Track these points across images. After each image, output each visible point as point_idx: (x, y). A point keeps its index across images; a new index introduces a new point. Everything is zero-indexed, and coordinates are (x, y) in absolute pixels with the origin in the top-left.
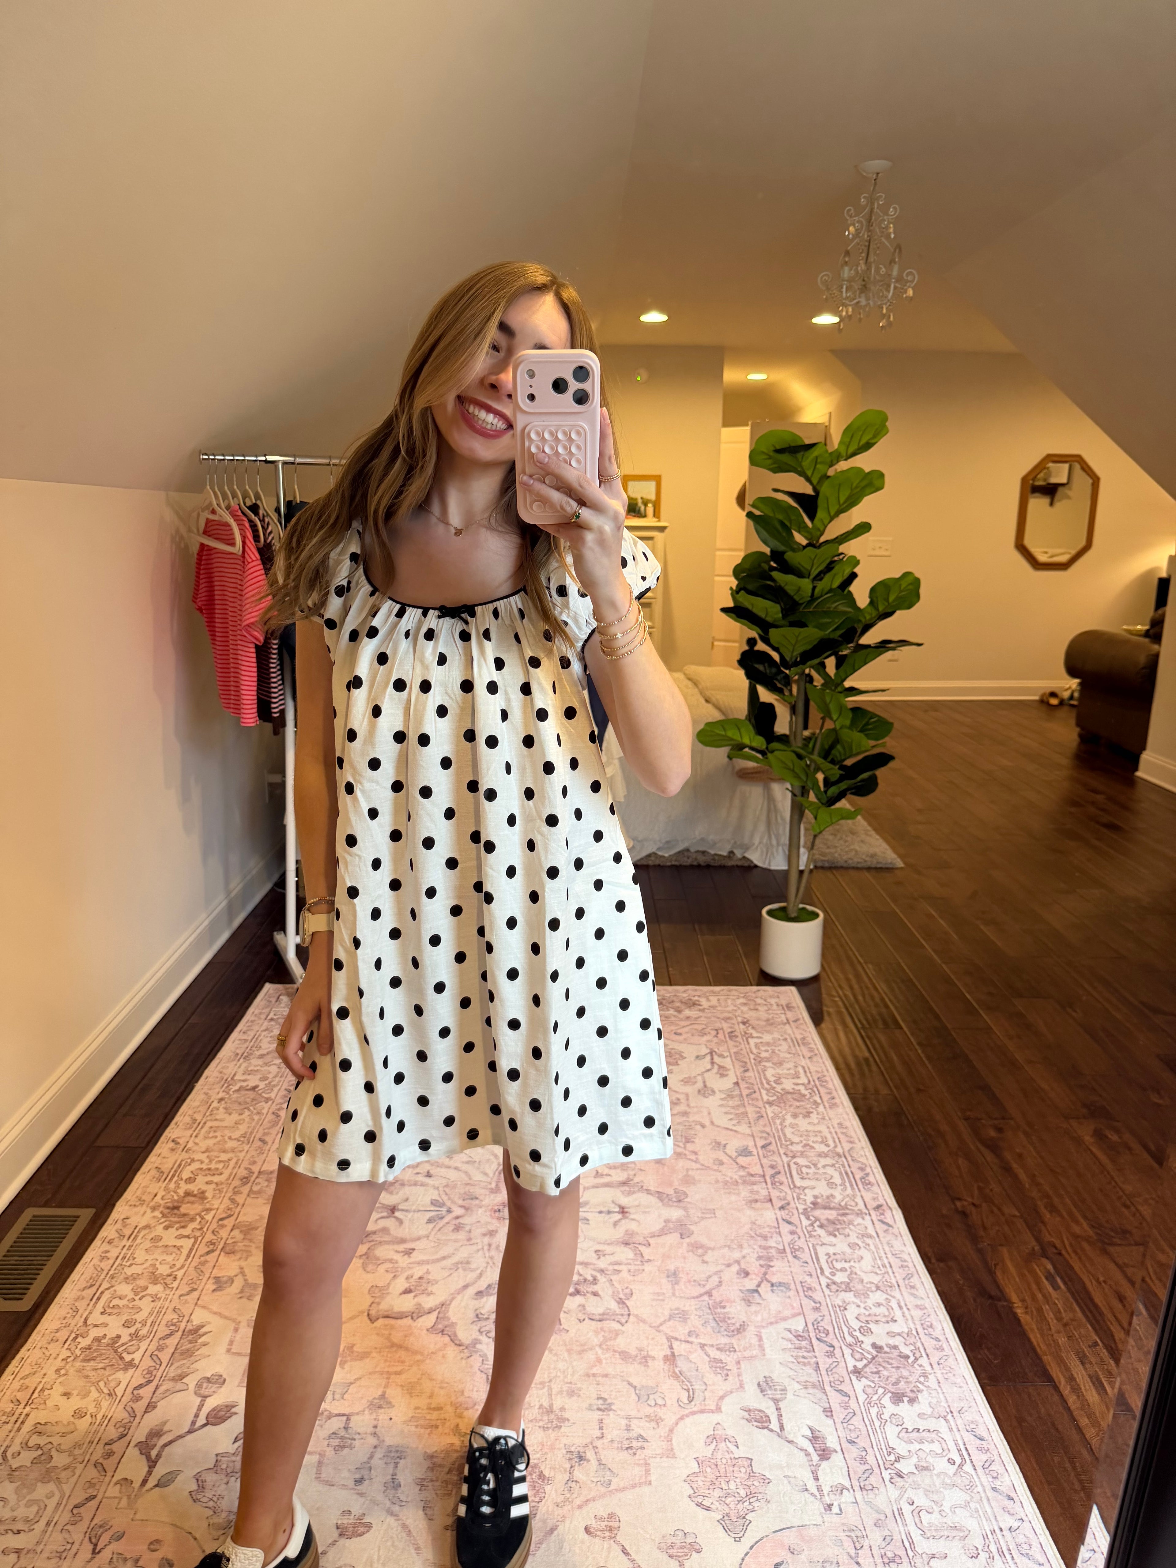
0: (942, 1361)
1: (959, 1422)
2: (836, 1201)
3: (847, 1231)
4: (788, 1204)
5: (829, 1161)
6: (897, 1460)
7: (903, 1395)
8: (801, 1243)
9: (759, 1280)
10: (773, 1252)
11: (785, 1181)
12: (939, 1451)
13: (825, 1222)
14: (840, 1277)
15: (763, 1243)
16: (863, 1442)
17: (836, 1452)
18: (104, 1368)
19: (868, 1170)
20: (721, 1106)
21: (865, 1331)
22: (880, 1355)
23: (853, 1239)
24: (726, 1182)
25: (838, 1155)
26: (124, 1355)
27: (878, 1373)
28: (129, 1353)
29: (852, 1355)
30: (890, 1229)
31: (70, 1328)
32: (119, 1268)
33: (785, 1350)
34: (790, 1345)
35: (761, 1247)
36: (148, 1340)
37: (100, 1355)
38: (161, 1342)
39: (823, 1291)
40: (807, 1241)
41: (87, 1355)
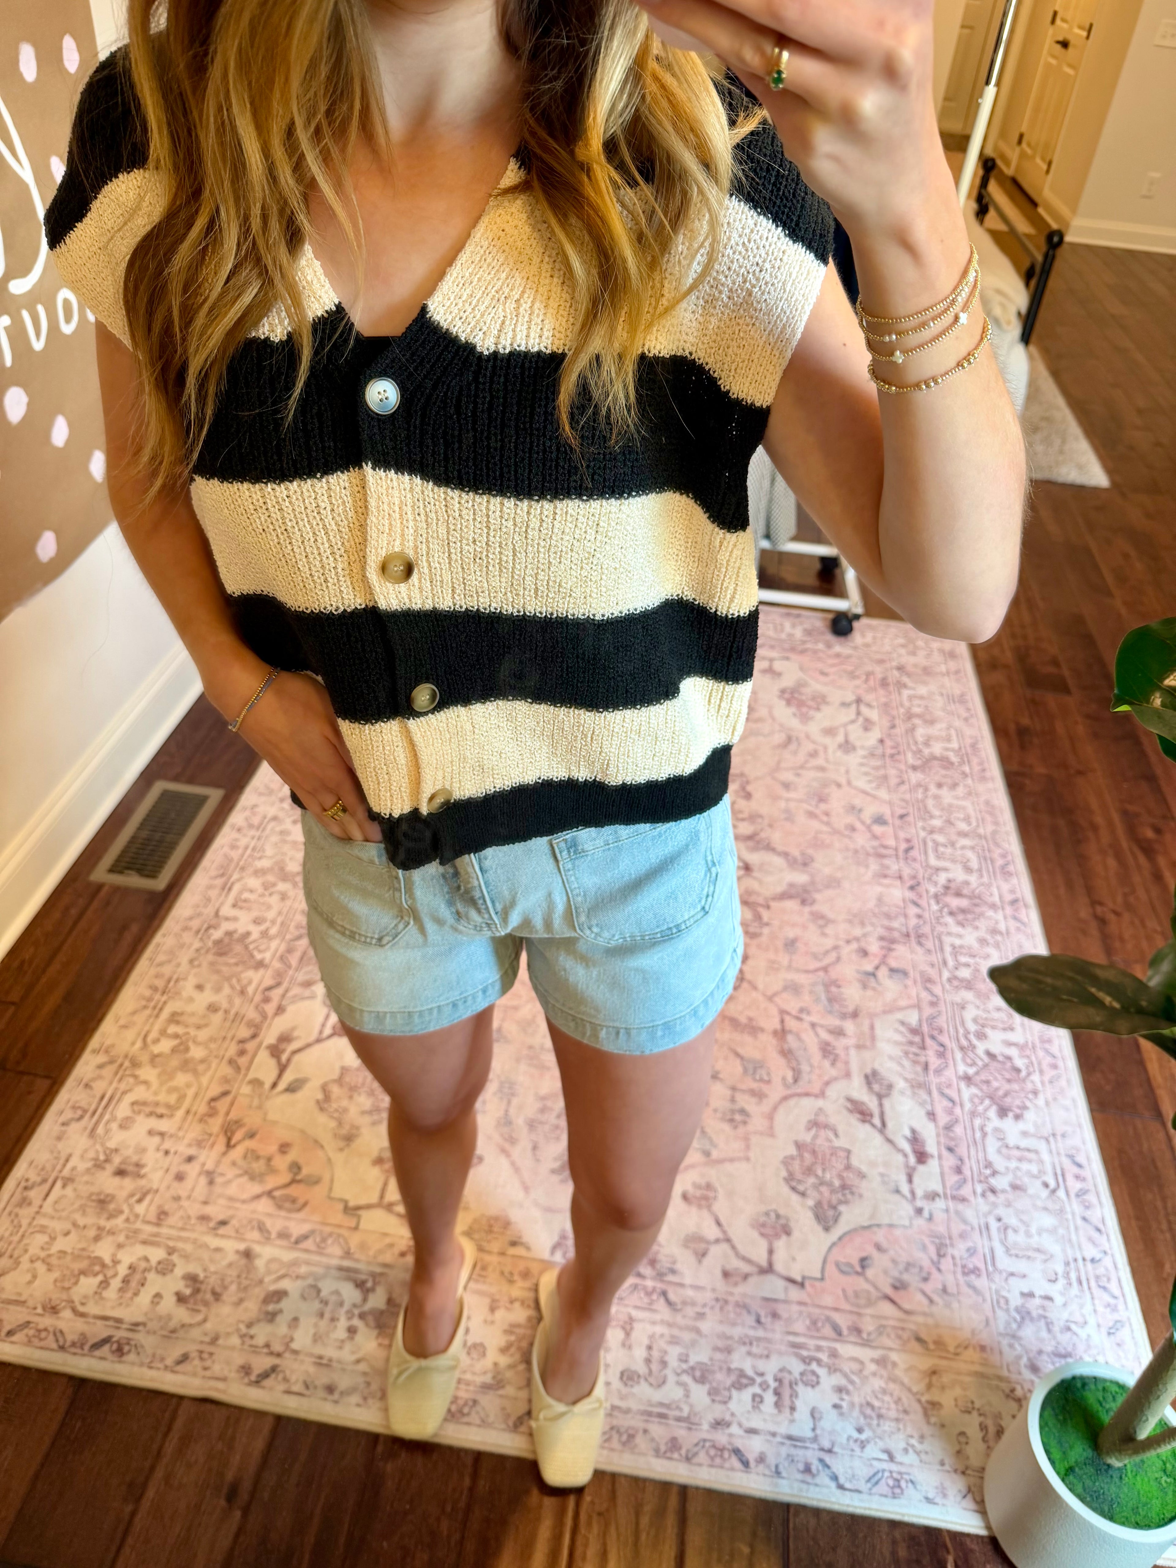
0: (1054, 1080)
1: (1060, 1145)
2: (971, 888)
3: (977, 923)
4: (918, 884)
5: (968, 842)
6: (994, 1175)
7: (1009, 1109)
8: (927, 929)
9: (876, 962)
10: (896, 934)
11: (919, 858)
13: (955, 910)
14: (965, 973)
15: (886, 922)
16: (961, 1151)
17: (933, 1157)
18: (236, 964)
19: (1009, 858)
20: (862, 765)
21: (981, 1036)
22: (994, 1064)
23: (982, 933)
24: (856, 851)
25: (980, 836)
26: (256, 953)
27: (987, 1082)
28: (260, 951)
29: (964, 1060)
30: (1023, 927)
31: (203, 918)
32: (249, 860)
33: (897, 1043)
34: (902, 1039)
35: (884, 927)
36: (278, 941)
37: (232, 950)
38: (291, 944)
39: (943, 986)
40: (933, 928)
41: (219, 949)
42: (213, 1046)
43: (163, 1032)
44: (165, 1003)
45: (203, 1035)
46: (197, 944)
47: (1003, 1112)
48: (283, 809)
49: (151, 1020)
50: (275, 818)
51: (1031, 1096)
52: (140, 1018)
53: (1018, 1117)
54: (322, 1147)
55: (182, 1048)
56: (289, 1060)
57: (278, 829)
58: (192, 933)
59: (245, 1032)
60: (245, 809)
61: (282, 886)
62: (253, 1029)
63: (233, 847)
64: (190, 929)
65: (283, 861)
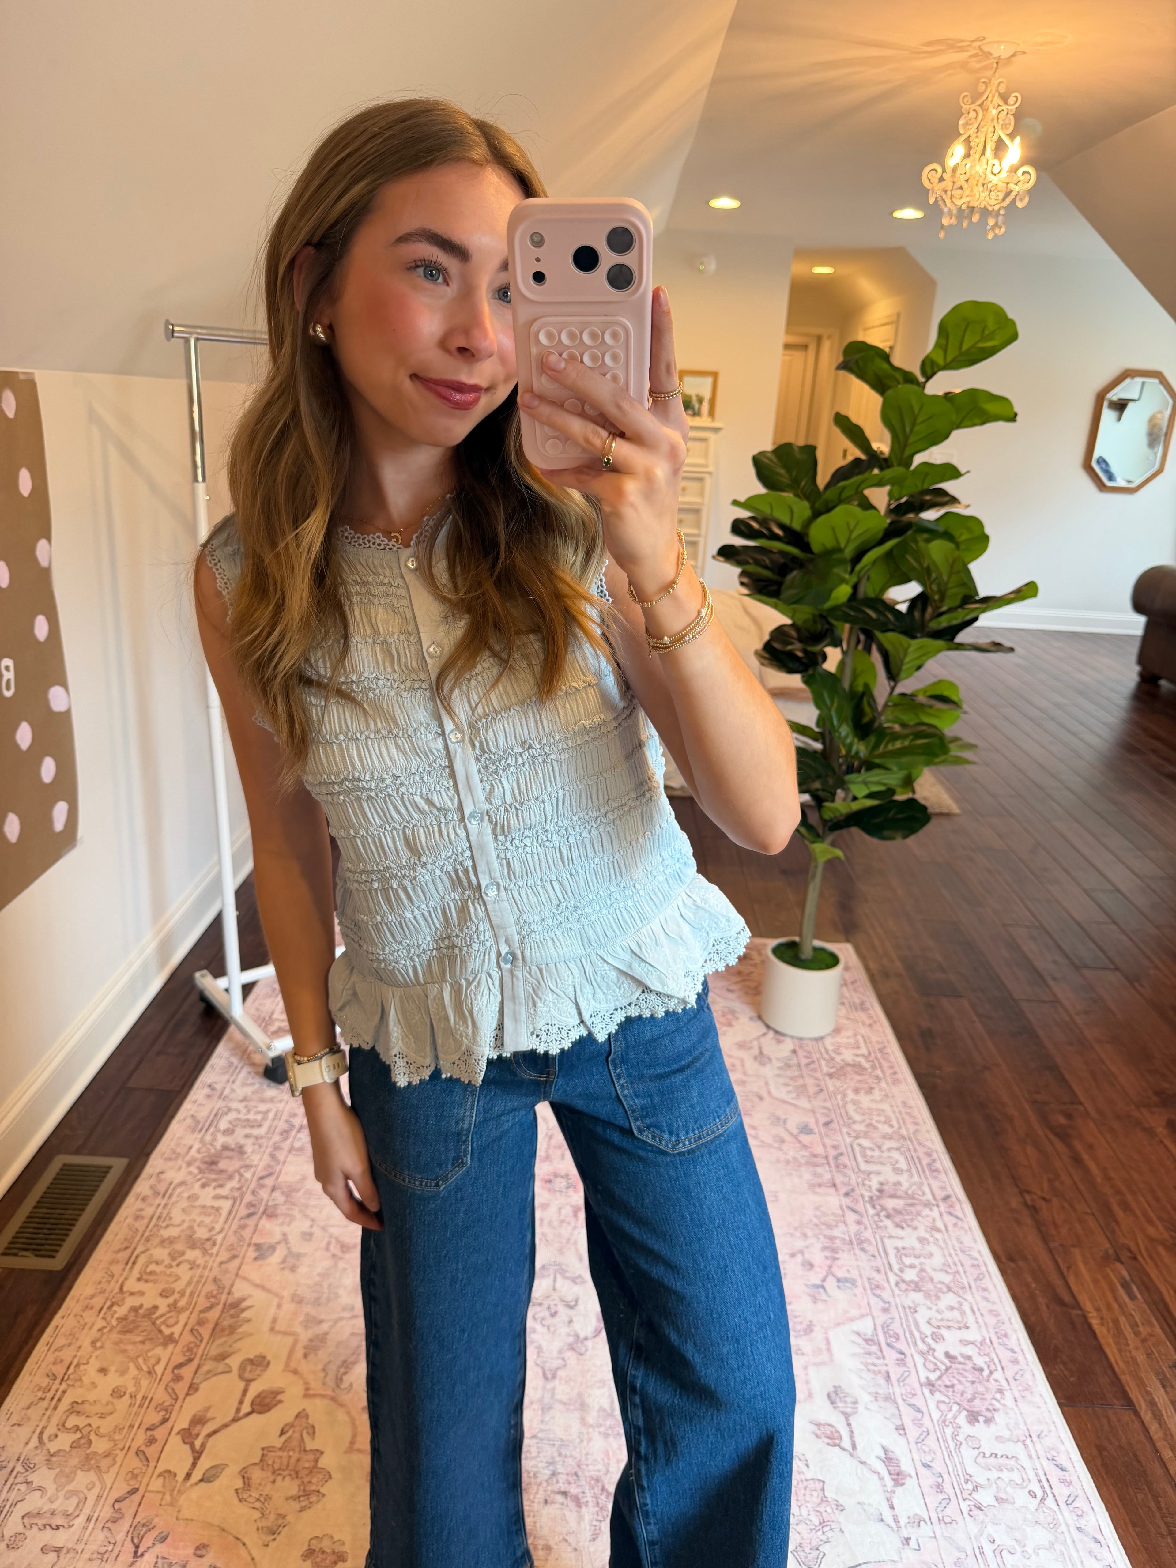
0: (1018, 1377)
1: (1038, 1447)
2: (904, 1188)
3: (915, 1223)
4: (853, 1190)
5: (894, 1144)
6: (975, 1489)
7: (978, 1413)
8: (868, 1234)
9: (825, 1273)
10: (838, 1243)
11: (849, 1163)
12: (1019, 1482)
13: (891, 1212)
14: (910, 1275)
15: (828, 1233)
16: (938, 1466)
17: (910, 1476)
18: (143, 1342)
19: (935, 1156)
20: (778, 1076)
21: (937, 1338)
22: (954, 1366)
23: (922, 1232)
24: (788, 1162)
25: (903, 1138)
26: (163, 1328)
27: (952, 1386)
28: (168, 1326)
29: (924, 1365)
30: (959, 1223)
31: (106, 1295)
32: (155, 1229)
33: (854, 1355)
34: (858, 1350)
35: (825, 1236)
36: (188, 1312)
37: (138, 1327)
38: (202, 1315)
39: (892, 1291)
40: (874, 1233)
41: (123, 1327)
42: (117, 1437)
43: (62, 1426)
44: (64, 1392)
45: (106, 1425)
46: (100, 1323)
47: (973, 1417)
48: (190, 1173)
49: (48, 1413)
50: (183, 1183)
51: (998, 1396)
52: (35, 1413)
53: (988, 1421)
54: (244, 1544)
55: (83, 1442)
56: (203, 1445)
57: (185, 1195)
58: (94, 1312)
59: (154, 1417)
60: (151, 1176)
61: (191, 1255)
62: (162, 1413)
63: (137, 1217)
64: (92, 1308)
65: (191, 1228)
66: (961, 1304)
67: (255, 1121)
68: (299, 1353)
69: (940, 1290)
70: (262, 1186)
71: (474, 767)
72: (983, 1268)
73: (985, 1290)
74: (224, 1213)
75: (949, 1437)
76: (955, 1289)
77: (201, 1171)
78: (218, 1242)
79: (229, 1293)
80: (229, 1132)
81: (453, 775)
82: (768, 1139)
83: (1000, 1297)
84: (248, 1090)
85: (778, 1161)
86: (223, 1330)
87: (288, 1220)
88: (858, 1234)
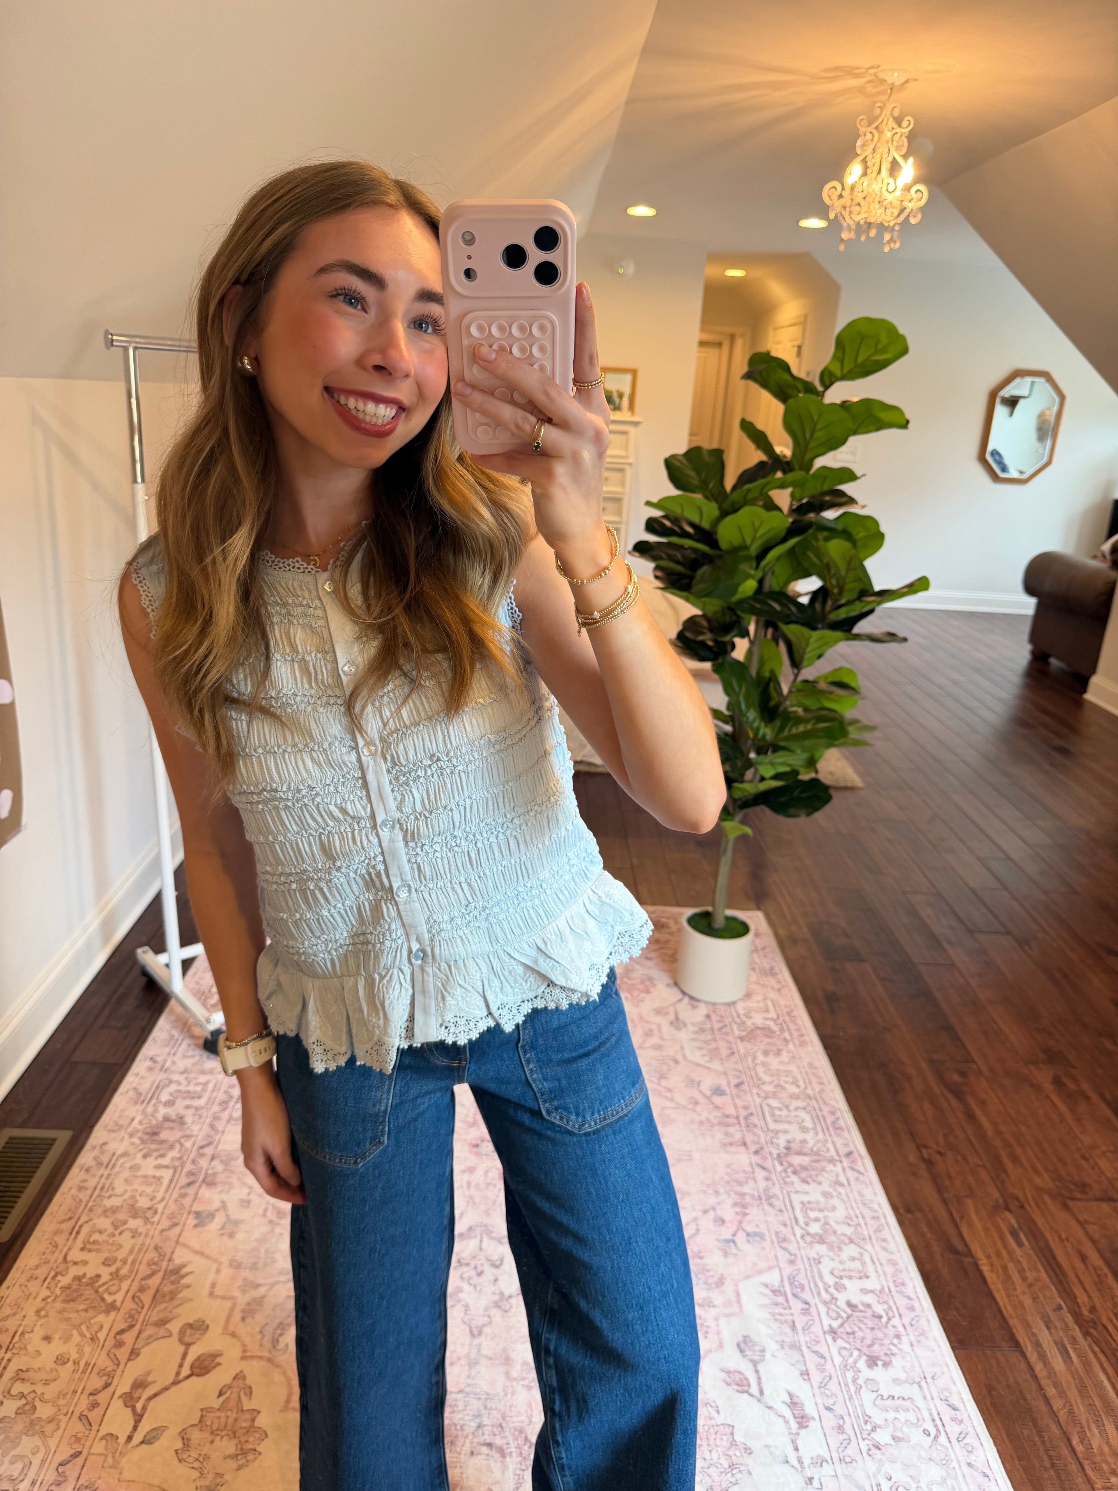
0: (914, 1323)
1: (933, 1388)
2: (809, 1145)
3: (820, 1178)
4: (762, 1148)
5: (800, 1104)
6: (874, 1429)
7: (877, 1358)
8: (776, 1190)
9: (734, 1228)
10: (748, 1199)
11: (758, 1123)
12: (914, 1421)
13: (798, 1168)
14: (815, 1228)
15: (738, 1189)
16: (840, 1409)
17: (814, 1419)
18: (86, 1310)
19: (839, 1114)
20: (693, 1040)
21: (839, 1287)
22: (855, 1314)
23: (826, 1187)
24: (701, 1123)
25: (809, 1097)
26: (106, 1296)
27: (853, 1333)
28: (110, 1294)
29: (828, 1313)
30: (861, 1177)
31: (50, 1265)
32: (98, 1200)
33: (763, 1306)
34: (767, 1301)
35: (736, 1193)
36: (129, 1281)
37: (81, 1295)
38: (143, 1283)
39: (798, 1243)
40: (782, 1188)
41: (67, 1296)
42: (61, 1402)
43: (6, 1394)
44: (9, 1360)
45: (50, 1392)
46: (44, 1293)
47: (872, 1362)
48: (133, 1144)
50: (125, 1154)
51: (895, 1341)
53: (886, 1365)
55: (28, 1408)
56: (144, 1408)
57: (128, 1165)
58: (38, 1282)
59: (97, 1383)
60: (94, 1148)
61: (133, 1223)
62: (105, 1378)
63: (81, 1189)
64: (36, 1278)
65: (133, 1197)
66: (861, 1255)
67: (195, 1092)
68: (237, 1316)
69: (843, 1242)
70: (202, 1155)
71: (386, 779)
72: (883, 1220)
73: (884, 1240)
74: (166, 1182)
75: (850, 1381)
76: (856, 1240)
77: (143, 1142)
78: (160, 1211)
79: (170, 1260)
80: (170, 1103)
81: (365, 786)
82: (683, 1101)
83: (898, 1248)
84: (189, 1063)
85: (692, 1122)
86: (164, 1296)
87: (226, 1188)
88: (766, 1190)
